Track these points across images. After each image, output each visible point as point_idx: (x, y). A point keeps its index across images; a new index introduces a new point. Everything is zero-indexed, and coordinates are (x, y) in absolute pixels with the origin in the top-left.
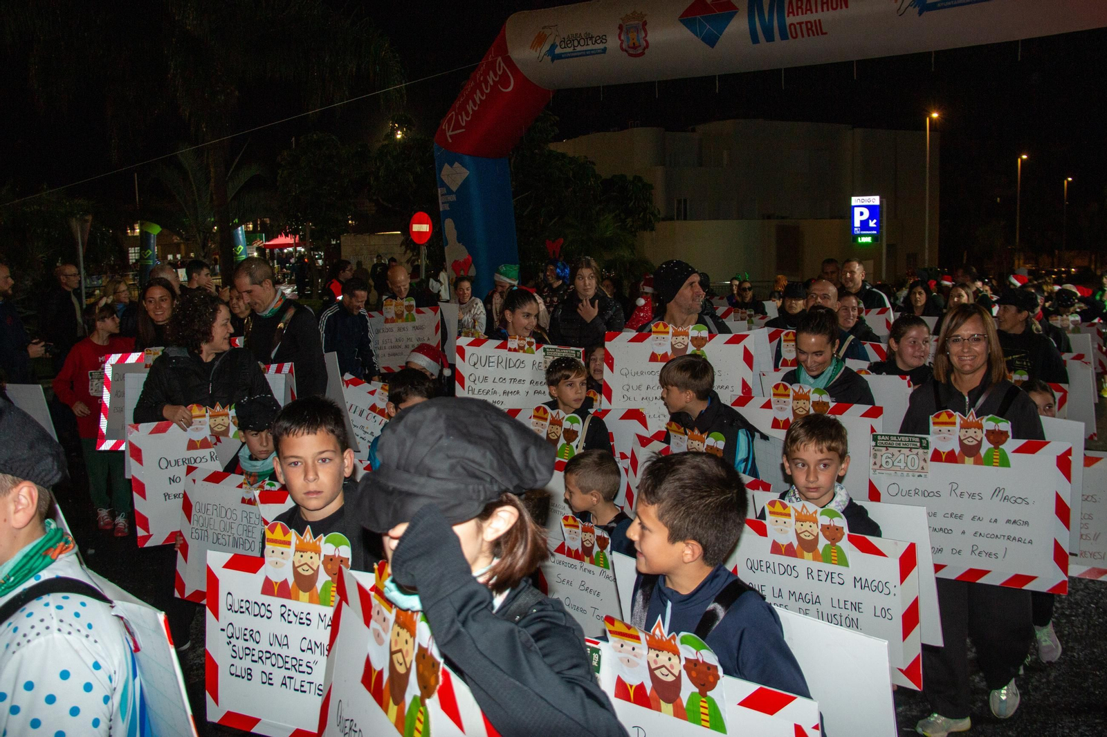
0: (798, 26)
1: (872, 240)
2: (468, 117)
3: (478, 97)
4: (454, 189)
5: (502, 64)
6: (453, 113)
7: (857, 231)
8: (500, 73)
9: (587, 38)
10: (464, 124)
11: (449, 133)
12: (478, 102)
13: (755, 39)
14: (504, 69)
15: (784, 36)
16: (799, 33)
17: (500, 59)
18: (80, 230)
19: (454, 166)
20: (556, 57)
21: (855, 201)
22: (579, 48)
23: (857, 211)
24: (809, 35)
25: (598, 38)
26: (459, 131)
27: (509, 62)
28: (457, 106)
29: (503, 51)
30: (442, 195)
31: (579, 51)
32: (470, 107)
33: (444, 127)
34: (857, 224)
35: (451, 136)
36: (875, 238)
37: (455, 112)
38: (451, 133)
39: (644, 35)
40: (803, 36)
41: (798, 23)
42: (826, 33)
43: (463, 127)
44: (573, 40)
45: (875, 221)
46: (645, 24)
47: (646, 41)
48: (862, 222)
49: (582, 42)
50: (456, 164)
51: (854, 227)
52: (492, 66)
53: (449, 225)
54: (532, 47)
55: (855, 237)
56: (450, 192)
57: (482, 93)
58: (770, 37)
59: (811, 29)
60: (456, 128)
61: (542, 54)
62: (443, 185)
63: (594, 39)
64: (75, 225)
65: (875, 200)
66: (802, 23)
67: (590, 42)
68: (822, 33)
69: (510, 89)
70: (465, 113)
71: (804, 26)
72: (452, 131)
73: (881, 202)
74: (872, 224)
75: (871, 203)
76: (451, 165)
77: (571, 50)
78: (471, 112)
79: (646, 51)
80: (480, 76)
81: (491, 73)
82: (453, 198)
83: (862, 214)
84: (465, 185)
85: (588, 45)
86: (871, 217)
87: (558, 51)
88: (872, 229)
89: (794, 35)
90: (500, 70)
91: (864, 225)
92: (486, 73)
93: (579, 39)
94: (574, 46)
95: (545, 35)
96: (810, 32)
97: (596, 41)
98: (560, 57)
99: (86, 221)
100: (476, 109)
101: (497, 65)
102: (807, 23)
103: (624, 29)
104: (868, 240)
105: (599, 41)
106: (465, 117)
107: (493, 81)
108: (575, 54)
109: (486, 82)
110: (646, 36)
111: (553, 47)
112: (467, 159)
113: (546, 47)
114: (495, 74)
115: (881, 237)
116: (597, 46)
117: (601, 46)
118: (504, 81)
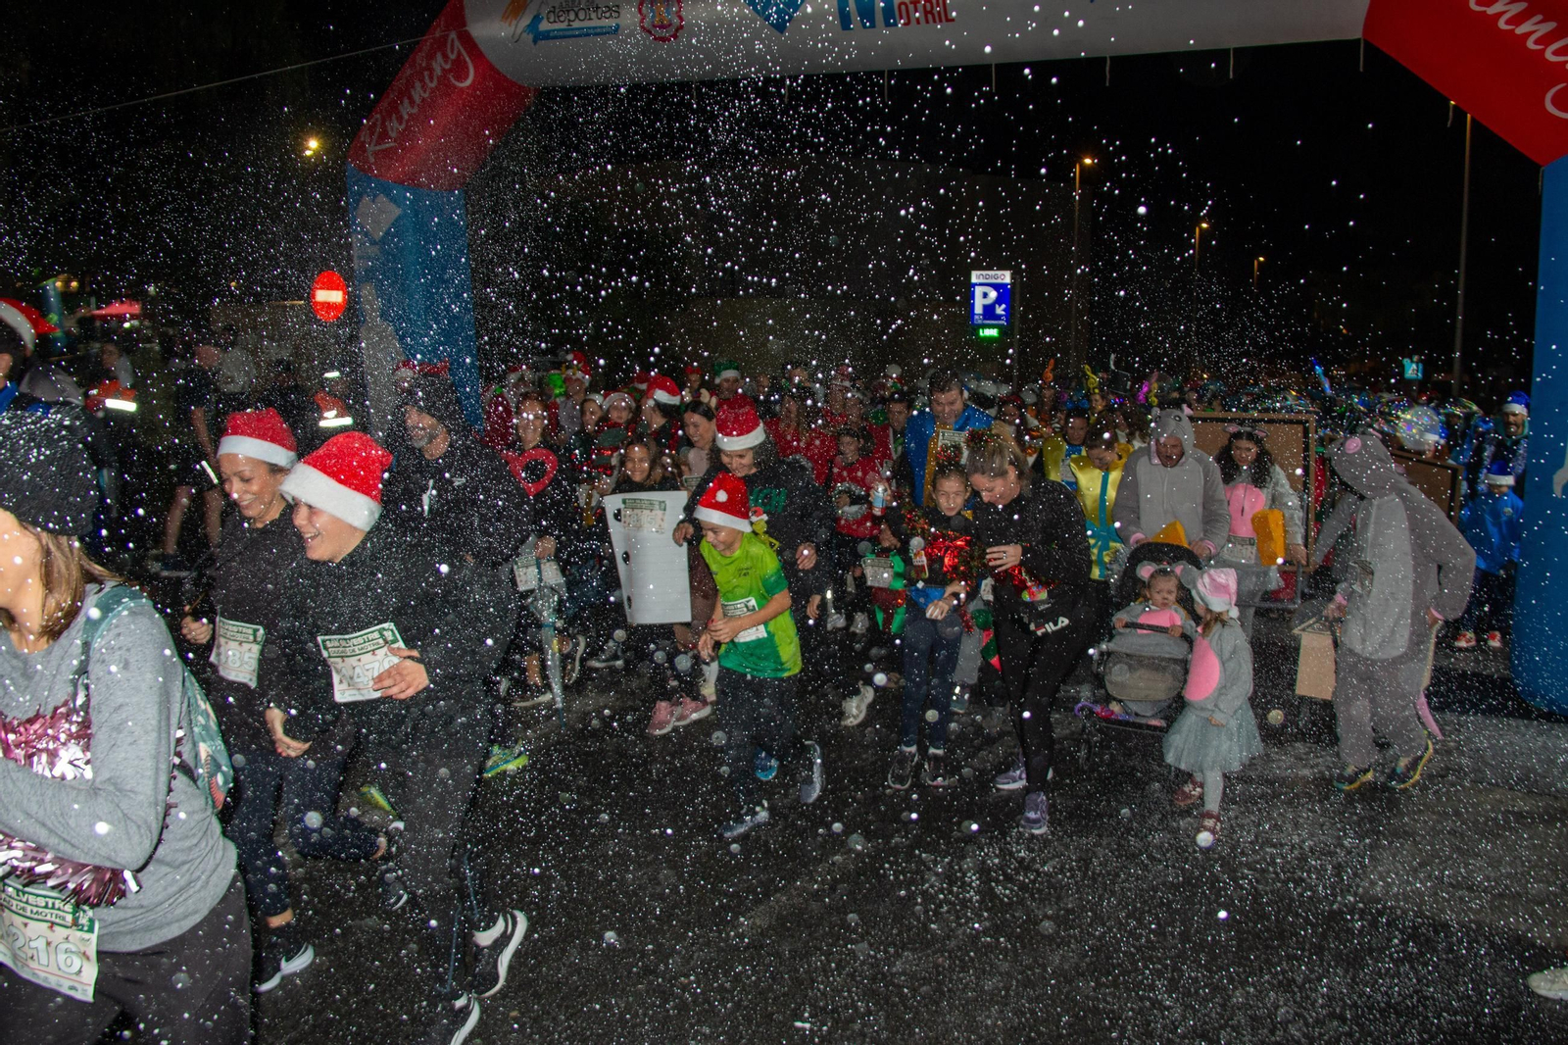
0: (911, 7)
1: (1000, 333)
4: (377, 236)
5: (457, 43)
7: (978, 320)
8: (453, 57)
9: (589, 10)
13: (846, 24)
15: (890, 21)
17: (453, 35)
19: (378, 200)
21: (975, 277)
22: (576, 24)
23: (979, 291)
24: (927, 22)
25: (606, 9)
27: (468, 41)
29: (459, 21)
30: (358, 242)
31: (576, 29)
34: (978, 309)
36: (1003, 331)
39: (677, 8)
40: (918, 22)
44: (568, 11)
45: (1004, 306)
47: (681, 18)
48: (986, 308)
49: (582, 15)
50: (382, 198)
51: (973, 314)
52: (441, 45)
53: (368, 292)
54: (505, 17)
55: (975, 328)
56: (371, 237)
57: (424, 87)
58: (868, 22)
61: (519, 31)
62: (360, 228)
63: (600, 11)
65: (1006, 277)
67: (593, 15)
69: (468, 82)
71: (920, 6)
73: (1014, 279)
74: (1000, 310)
75: (999, 281)
76: (374, 198)
77: (563, 26)
82: (376, 247)
83: (985, 295)
84: (394, 230)
85: (590, 19)
86: (999, 301)
87: (544, 26)
88: (1001, 318)
89: (905, 21)
91: (989, 311)
92: (431, 57)
93: (576, 9)
94: (569, 21)
95: (525, 1)
96: (930, 16)
97: (602, 14)
98: (547, 36)
104: (993, 333)
105: (607, 15)
107: (443, 70)
108: (570, 33)
109: (431, 70)
110: (680, 10)
111: (537, 19)
113: (526, 21)
115: (1014, 330)
116: (606, 22)
117: (613, 23)
118: (459, 70)
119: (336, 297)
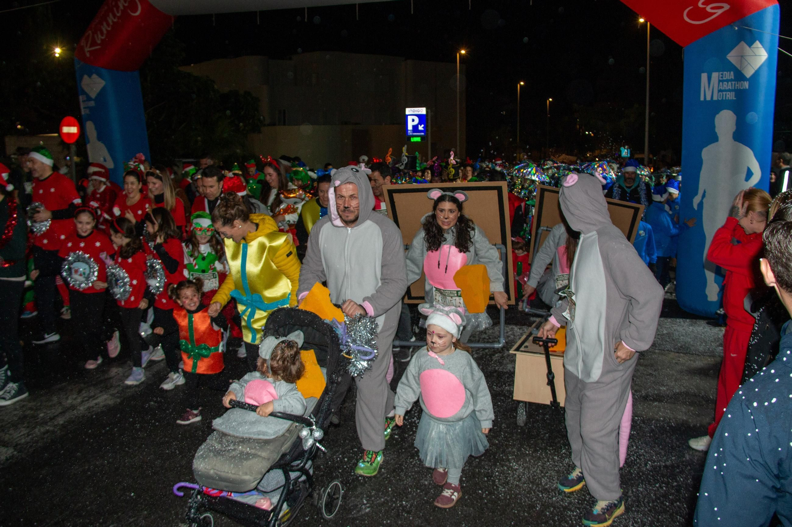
1: (422, 139)
2: (103, 36)
3: (111, 19)
6: (90, 32)
7: (410, 133)
10: (99, 42)
11: (87, 49)
12: (111, 23)
19: (92, 77)
21: (408, 111)
23: (410, 118)
26: (96, 48)
28: (93, 27)
30: (83, 101)
32: (105, 28)
33: (82, 45)
34: (410, 128)
35: (88, 52)
36: (422, 138)
37: (92, 32)
38: (89, 49)
43: (98, 45)
45: (423, 126)
48: (414, 127)
50: (94, 76)
51: (407, 130)
53: (90, 126)
55: (409, 137)
56: (89, 99)
57: (114, 16)
60: (94, 43)
62: (84, 93)
65: (423, 111)
69: (138, 13)
70: (100, 33)
72: (90, 47)
73: (427, 112)
74: (421, 128)
75: (420, 113)
76: (90, 76)
78: (105, 32)
82: (92, 104)
83: (413, 120)
84: (102, 93)
86: (420, 123)
88: (421, 131)
91: (415, 128)
100: (109, 29)
104: (418, 139)
106: (100, 36)
107: (124, 6)
109: (118, 7)
112: (104, 72)
115: (427, 137)
118: (133, 7)
119: (74, 130)
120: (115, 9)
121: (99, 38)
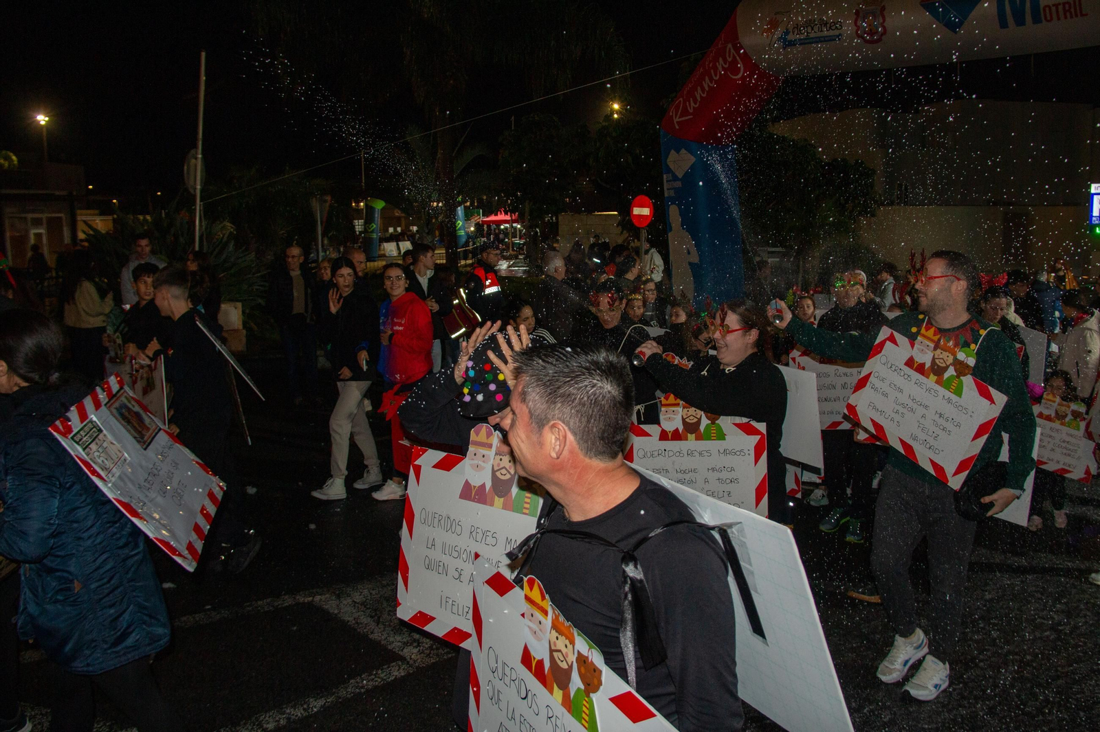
0: (1054, 9)
2: (696, 104)
3: (707, 84)
4: (680, 176)
5: (732, 51)
6: (681, 99)
8: (730, 60)
9: (821, 25)
10: (691, 111)
11: (676, 120)
12: (707, 89)
13: (1003, 24)
14: (733, 54)
15: (1036, 20)
16: (1054, 16)
17: (730, 46)
18: (319, 209)
19: (681, 152)
20: (789, 44)
22: (812, 35)
24: (1066, 18)
25: (833, 24)
26: (687, 118)
28: (685, 93)
29: (733, 37)
30: (667, 181)
31: (812, 38)
32: (699, 94)
33: (671, 114)
35: (677, 122)
37: (683, 100)
38: (678, 120)
39: (881, 21)
40: (1059, 19)
41: (1054, 5)
42: (1086, 15)
43: (691, 114)
44: (807, 27)
46: (883, 9)
47: (884, 28)
49: (816, 29)
50: (683, 151)
52: (722, 53)
53: (674, 211)
56: (675, 178)
57: (711, 80)
58: (1020, 22)
59: (1069, 10)
60: (685, 113)
61: (774, 41)
62: (669, 171)
63: (828, 25)
64: (315, 205)
66: (1059, 4)
67: (824, 29)
68: (1082, 15)
69: (739, 75)
70: (693, 100)
71: (1060, 8)
72: (679, 118)
76: (678, 151)
77: (804, 36)
78: (699, 99)
79: (884, 38)
80: (709, 64)
81: (721, 60)
82: (678, 184)
84: (691, 171)
85: (822, 31)
87: (790, 37)
89: (1049, 18)
90: (730, 57)
92: (715, 60)
93: (812, 25)
94: (807, 33)
95: (778, 21)
96: (1068, 14)
97: (830, 27)
98: (792, 44)
99: (326, 201)
100: (704, 95)
101: (728, 50)
102: (1064, 4)
103: (861, 15)
105: (833, 28)
106: (692, 104)
107: (723, 68)
108: (808, 41)
109: (715, 69)
110: (884, 21)
111: (786, 32)
112: (694, 145)
113: (779, 33)
114: (725, 61)
116: (831, 33)
117: (836, 33)
118: (734, 67)
119: (646, 211)
120: (712, 71)
121: (692, 106)
